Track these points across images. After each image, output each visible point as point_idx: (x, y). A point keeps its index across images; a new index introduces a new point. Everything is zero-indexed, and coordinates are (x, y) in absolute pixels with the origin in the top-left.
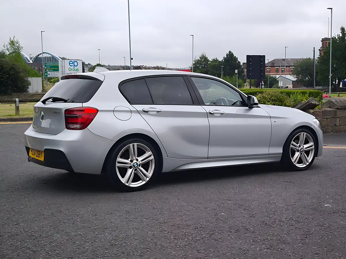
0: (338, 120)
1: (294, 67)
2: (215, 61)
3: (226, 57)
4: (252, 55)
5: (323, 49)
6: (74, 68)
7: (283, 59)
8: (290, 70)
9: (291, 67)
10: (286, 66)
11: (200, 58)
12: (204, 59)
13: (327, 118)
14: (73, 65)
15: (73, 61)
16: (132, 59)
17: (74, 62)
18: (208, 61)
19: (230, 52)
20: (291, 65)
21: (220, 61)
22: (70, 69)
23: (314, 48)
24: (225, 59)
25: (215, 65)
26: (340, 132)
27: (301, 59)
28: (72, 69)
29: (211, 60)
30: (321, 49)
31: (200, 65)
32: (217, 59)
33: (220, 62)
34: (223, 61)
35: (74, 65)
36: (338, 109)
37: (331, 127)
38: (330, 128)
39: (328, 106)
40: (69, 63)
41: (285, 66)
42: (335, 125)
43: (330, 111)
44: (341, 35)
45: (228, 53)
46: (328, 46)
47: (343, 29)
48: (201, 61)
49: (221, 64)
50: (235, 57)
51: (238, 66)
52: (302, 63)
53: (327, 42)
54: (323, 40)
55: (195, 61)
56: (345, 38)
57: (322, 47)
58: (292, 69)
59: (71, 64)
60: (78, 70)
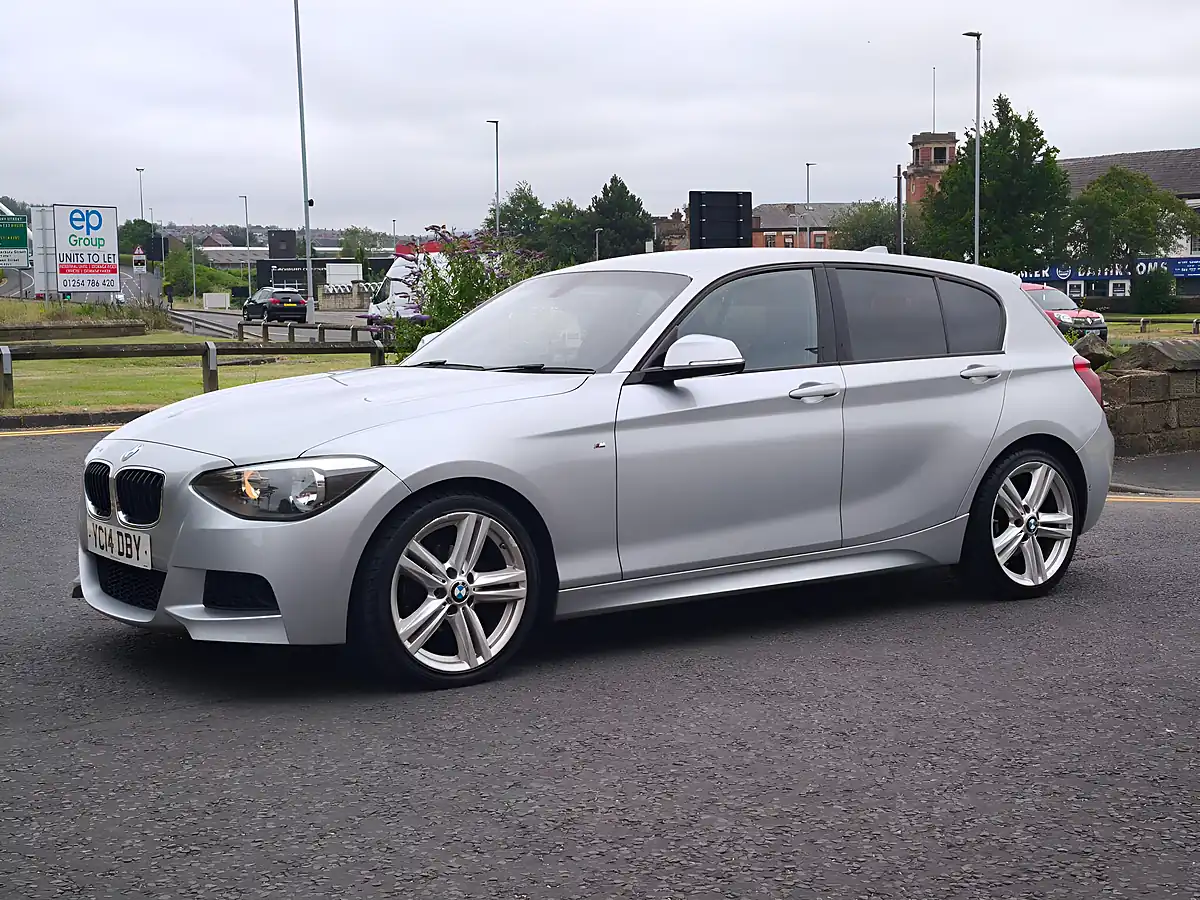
0: (1174, 407)
1: (825, 232)
2: (565, 210)
3: (602, 196)
4: (707, 192)
5: (916, 172)
6: (88, 234)
7: (789, 205)
8: (812, 241)
9: (815, 232)
10: (801, 229)
11: (512, 200)
12: (525, 202)
13: (1143, 404)
14: (84, 223)
15: (81, 209)
16: (311, 203)
17: (88, 214)
18: (540, 210)
19: (614, 180)
20: (816, 226)
22: (73, 238)
23: (899, 166)
24: (597, 203)
25: (565, 223)
26: (1178, 450)
27: (854, 204)
28: (80, 239)
29: (551, 208)
30: (911, 171)
31: (511, 225)
32: (570, 204)
33: (581, 214)
34: (593, 210)
35: (89, 225)
36: (1174, 371)
37: (1154, 432)
38: (1151, 436)
39: (1138, 363)
40: (72, 219)
41: (795, 230)
42: (1167, 427)
43: (1152, 380)
44: (996, 125)
45: (609, 184)
46: (933, 159)
47: (1003, 105)
48: (513, 211)
49: (584, 223)
50: (633, 197)
51: (642, 229)
52: (858, 218)
53: (930, 147)
54: (917, 141)
55: (494, 211)
56: (1011, 134)
57: (915, 164)
58: (818, 240)
59: (76, 220)
60: (101, 242)
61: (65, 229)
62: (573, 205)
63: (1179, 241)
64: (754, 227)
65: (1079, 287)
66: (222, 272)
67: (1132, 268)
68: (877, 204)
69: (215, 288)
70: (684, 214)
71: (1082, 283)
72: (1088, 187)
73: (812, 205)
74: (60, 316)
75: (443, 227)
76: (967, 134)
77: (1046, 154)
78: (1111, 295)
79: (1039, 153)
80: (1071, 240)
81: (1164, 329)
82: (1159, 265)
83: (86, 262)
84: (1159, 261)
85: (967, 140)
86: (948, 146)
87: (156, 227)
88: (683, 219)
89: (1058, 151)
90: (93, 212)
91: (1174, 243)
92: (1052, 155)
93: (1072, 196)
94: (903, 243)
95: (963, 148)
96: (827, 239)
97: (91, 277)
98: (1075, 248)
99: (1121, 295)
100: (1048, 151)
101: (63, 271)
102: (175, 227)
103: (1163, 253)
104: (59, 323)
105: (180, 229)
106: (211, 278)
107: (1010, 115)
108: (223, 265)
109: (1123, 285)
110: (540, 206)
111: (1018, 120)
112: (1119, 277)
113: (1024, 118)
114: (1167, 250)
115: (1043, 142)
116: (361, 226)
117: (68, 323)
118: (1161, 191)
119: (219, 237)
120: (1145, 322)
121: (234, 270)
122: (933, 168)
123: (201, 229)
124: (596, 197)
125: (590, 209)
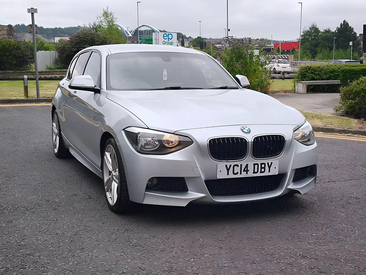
2: (327, 32)
3: (340, 27)
6: (168, 41)
11: (310, 29)
12: (314, 29)
14: (167, 38)
15: (167, 33)
16: (229, 30)
17: (169, 35)
19: (344, 21)
21: (333, 32)
22: (164, 42)
24: (338, 29)
25: (327, 36)
28: (166, 42)
29: (323, 31)
31: (309, 37)
32: (329, 30)
34: (337, 31)
35: (169, 38)
40: (164, 36)
45: (343, 23)
48: (310, 32)
49: (333, 36)
50: (351, 27)
51: (353, 38)
55: (304, 32)
59: (165, 36)
60: (172, 43)
61: (161, 39)
62: (330, 30)
110: (319, 31)
116: (264, 38)
123: (217, 39)
124: (338, 27)
125: (335, 31)
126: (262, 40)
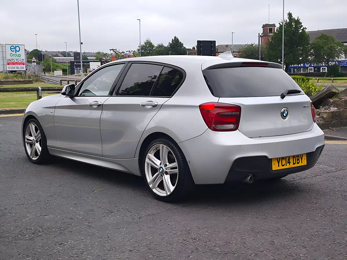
1: (237, 53)
3: (171, 42)
4: (202, 41)
5: (264, 35)
6: (16, 53)
7: (226, 45)
9: (234, 53)
11: (145, 43)
12: (149, 44)
14: (15, 50)
16: (82, 43)
17: (16, 47)
18: (153, 46)
19: (175, 37)
20: (235, 51)
21: (166, 47)
22: (11, 54)
23: (259, 33)
24: (170, 44)
25: (160, 50)
27: (246, 45)
28: (13, 55)
29: (157, 46)
30: (262, 35)
31: (144, 51)
32: (162, 45)
34: (169, 46)
35: (16, 50)
39: (346, 95)
40: (11, 49)
44: (288, 21)
45: (174, 39)
46: (269, 32)
47: (290, 15)
49: (166, 50)
50: (181, 42)
51: (183, 52)
52: (247, 48)
53: (268, 28)
54: (264, 26)
55: (139, 47)
56: (293, 24)
57: (263, 33)
58: (235, 55)
60: (20, 55)
61: (9, 51)
63: (342, 56)
64: (216, 51)
65: (312, 69)
66: (60, 64)
67: (328, 63)
68: (252, 45)
69: (58, 69)
70: (196, 48)
71: (313, 68)
72: (315, 39)
73: (233, 45)
74: (7, 78)
75: (116, 49)
76: (279, 24)
77: (303, 30)
78: (321, 71)
79: (301, 29)
80: (310, 55)
81: (339, 82)
82: (336, 63)
83: (15, 61)
84: (336, 61)
85: (279, 25)
86: (273, 28)
87: (41, 52)
88: (196, 49)
89: (306, 29)
90: (17, 46)
91: (340, 56)
92: (305, 30)
93: (310, 42)
94: (260, 56)
95: (278, 28)
96: (238, 55)
97: (17, 66)
98: (311, 58)
99: (324, 71)
100: (303, 28)
101: (8, 64)
102: (47, 51)
103: (337, 59)
104: (6, 80)
105: (49, 52)
106: (57, 67)
107: (292, 18)
108: (61, 63)
109: (325, 69)
111: (294, 19)
112: (324, 66)
113: (296, 19)
114: (338, 58)
115: (302, 26)
116: (101, 51)
117: (9, 80)
118: (337, 41)
119: (60, 55)
120: (333, 80)
121: (63, 64)
122: (269, 34)
123: (55, 52)
124: (170, 43)
125: (168, 46)
126: (99, 53)
